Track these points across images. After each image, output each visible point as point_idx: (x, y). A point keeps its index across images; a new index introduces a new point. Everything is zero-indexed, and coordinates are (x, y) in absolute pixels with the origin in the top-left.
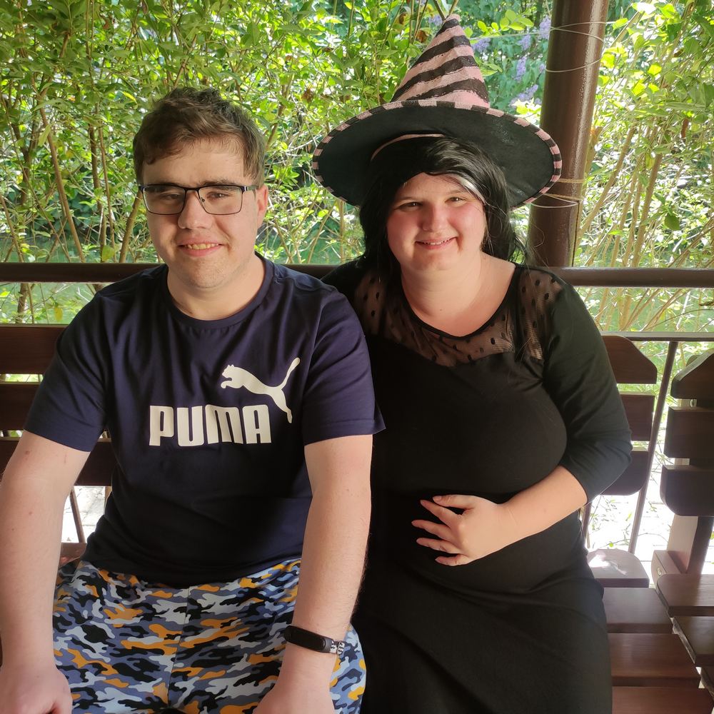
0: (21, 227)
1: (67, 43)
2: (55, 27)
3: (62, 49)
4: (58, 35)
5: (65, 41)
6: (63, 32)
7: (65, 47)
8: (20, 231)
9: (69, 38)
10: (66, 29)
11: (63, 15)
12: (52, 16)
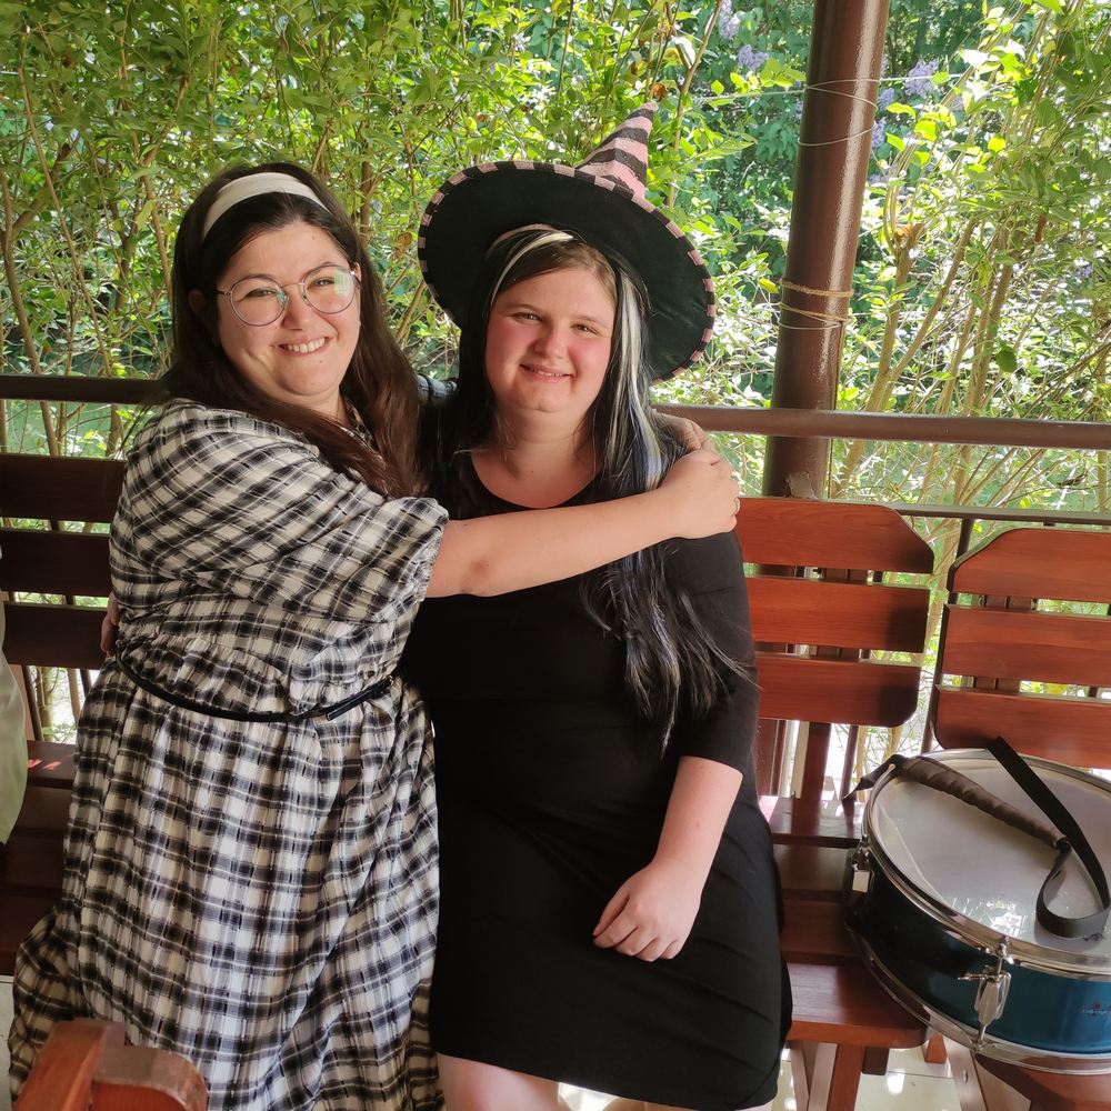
0: (115, 341)
1: (183, 91)
2: (170, 70)
3: (177, 99)
4: (173, 81)
5: (180, 89)
6: (179, 78)
7: (181, 97)
8: (113, 346)
9: (186, 85)
10: (183, 74)
11: (180, 55)
12: (166, 56)
